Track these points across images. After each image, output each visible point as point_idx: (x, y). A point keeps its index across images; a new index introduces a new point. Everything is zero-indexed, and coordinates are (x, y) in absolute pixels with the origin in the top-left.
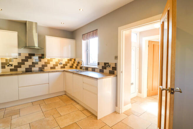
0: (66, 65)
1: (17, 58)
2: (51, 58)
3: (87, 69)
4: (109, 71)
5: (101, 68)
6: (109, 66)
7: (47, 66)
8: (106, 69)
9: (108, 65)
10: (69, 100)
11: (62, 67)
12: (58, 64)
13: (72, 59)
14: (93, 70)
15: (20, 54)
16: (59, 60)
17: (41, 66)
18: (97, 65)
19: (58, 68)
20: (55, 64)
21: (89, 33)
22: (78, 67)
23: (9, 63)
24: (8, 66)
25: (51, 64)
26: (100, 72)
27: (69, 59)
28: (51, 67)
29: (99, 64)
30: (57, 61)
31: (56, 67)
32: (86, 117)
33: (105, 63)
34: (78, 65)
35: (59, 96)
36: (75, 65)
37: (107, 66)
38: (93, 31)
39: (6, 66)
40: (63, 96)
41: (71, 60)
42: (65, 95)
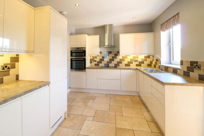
0: (143, 63)
1: (99, 56)
2: (126, 55)
3: (166, 69)
4: (199, 75)
5: (186, 70)
6: (199, 68)
7: (122, 63)
8: (193, 71)
9: (197, 66)
10: (140, 104)
11: (137, 65)
12: (133, 62)
13: (151, 55)
14: (175, 71)
15: (101, 53)
16: (134, 57)
17: (116, 63)
18: (180, 64)
19: (133, 66)
20: (130, 61)
21: (169, 20)
22: (156, 65)
23: (94, 59)
24: (94, 61)
25: (126, 61)
26: (184, 75)
27: (146, 55)
28: (125, 64)
29: (182, 63)
30: (132, 58)
31: (131, 64)
32: (151, 131)
33: (191, 62)
34: (156, 63)
35: (131, 96)
36: (154, 63)
37: (195, 67)
38: (173, 17)
39: (93, 61)
40: (136, 97)
41: (149, 57)
42: (138, 97)
